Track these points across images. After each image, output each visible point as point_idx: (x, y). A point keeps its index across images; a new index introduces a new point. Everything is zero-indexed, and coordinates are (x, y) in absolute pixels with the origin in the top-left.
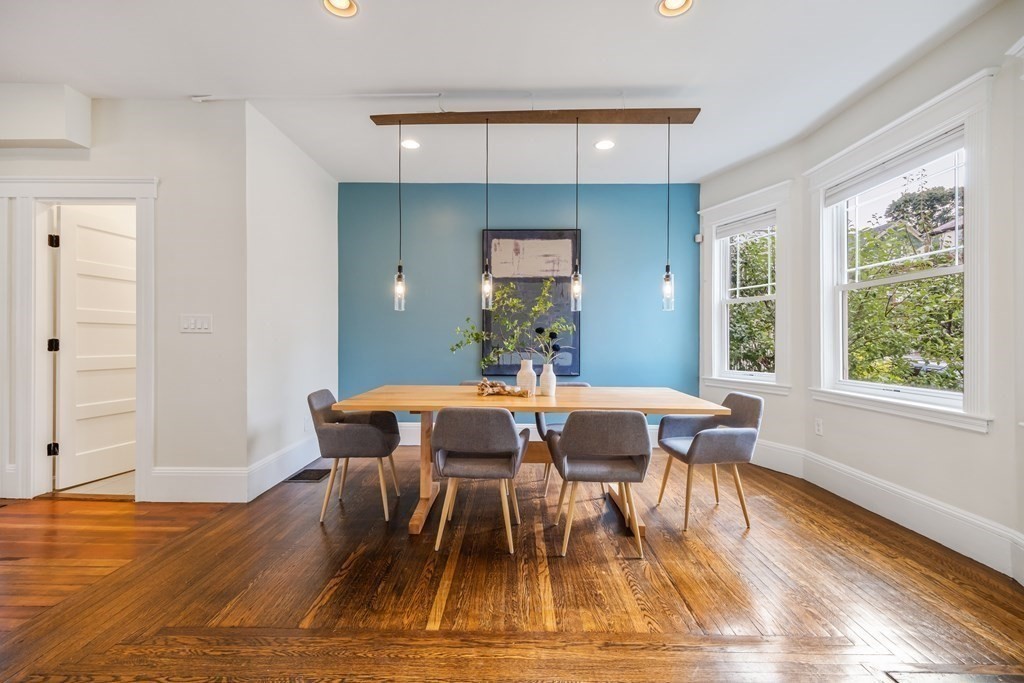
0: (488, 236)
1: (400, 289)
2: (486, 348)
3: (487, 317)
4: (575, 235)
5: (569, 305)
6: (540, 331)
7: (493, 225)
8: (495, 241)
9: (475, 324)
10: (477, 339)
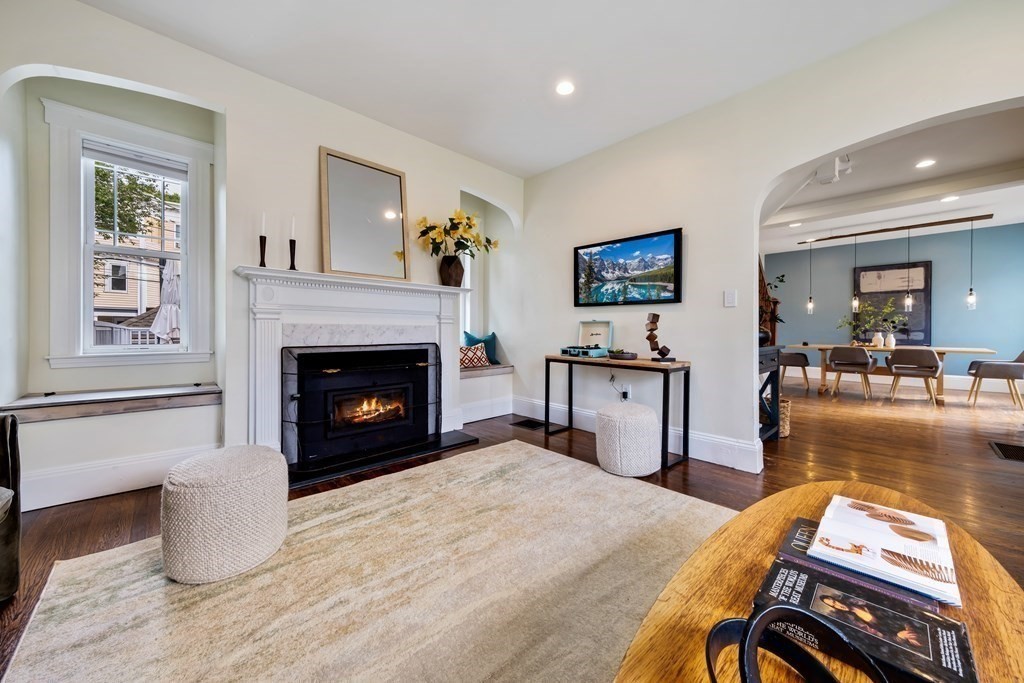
0: (857, 272)
1: (810, 306)
2: (855, 328)
3: (856, 316)
4: (927, 266)
5: (904, 308)
6: (885, 320)
7: (860, 264)
8: (863, 273)
9: (850, 318)
10: (850, 324)
